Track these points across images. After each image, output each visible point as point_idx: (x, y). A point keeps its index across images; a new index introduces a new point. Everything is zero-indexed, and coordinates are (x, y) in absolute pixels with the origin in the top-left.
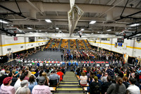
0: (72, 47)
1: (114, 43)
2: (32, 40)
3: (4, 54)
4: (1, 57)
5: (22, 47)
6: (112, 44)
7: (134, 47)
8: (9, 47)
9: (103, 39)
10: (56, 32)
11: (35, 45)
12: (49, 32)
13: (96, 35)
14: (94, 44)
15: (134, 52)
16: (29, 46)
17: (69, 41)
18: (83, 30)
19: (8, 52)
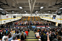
0: (32, 20)
1: (51, 18)
2: (15, 17)
3: (3, 24)
4: (1, 25)
5: (10, 20)
6: (50, 18)
7: (61, 19)
8: (5, 20)
9: (46, 16)
10: (25, 13)
11: (16, 19)
12: (22, 13)
13: (43, 14)
14: (42, 18)
15: (61, 21)
16: (13, 20)
17: (31, 17)
18: (37, 12)
19: (4, 23)
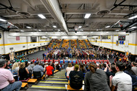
0: (73, 47)
1: (115, 41)
2: (34, 40)
5: (24, 47)
9: (104, 37)
11: (37, 45)
16: (31, 46)
17: (70, 41)
19: (10, 51)
